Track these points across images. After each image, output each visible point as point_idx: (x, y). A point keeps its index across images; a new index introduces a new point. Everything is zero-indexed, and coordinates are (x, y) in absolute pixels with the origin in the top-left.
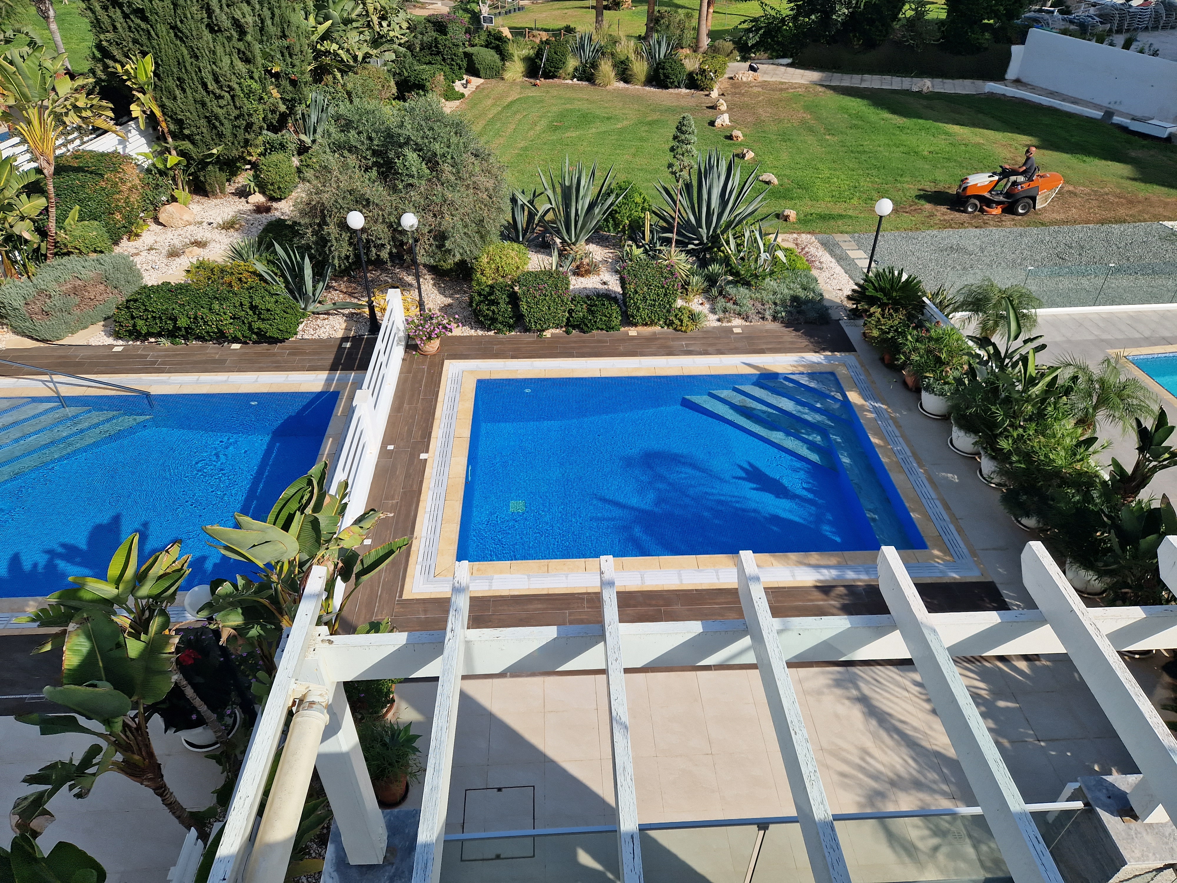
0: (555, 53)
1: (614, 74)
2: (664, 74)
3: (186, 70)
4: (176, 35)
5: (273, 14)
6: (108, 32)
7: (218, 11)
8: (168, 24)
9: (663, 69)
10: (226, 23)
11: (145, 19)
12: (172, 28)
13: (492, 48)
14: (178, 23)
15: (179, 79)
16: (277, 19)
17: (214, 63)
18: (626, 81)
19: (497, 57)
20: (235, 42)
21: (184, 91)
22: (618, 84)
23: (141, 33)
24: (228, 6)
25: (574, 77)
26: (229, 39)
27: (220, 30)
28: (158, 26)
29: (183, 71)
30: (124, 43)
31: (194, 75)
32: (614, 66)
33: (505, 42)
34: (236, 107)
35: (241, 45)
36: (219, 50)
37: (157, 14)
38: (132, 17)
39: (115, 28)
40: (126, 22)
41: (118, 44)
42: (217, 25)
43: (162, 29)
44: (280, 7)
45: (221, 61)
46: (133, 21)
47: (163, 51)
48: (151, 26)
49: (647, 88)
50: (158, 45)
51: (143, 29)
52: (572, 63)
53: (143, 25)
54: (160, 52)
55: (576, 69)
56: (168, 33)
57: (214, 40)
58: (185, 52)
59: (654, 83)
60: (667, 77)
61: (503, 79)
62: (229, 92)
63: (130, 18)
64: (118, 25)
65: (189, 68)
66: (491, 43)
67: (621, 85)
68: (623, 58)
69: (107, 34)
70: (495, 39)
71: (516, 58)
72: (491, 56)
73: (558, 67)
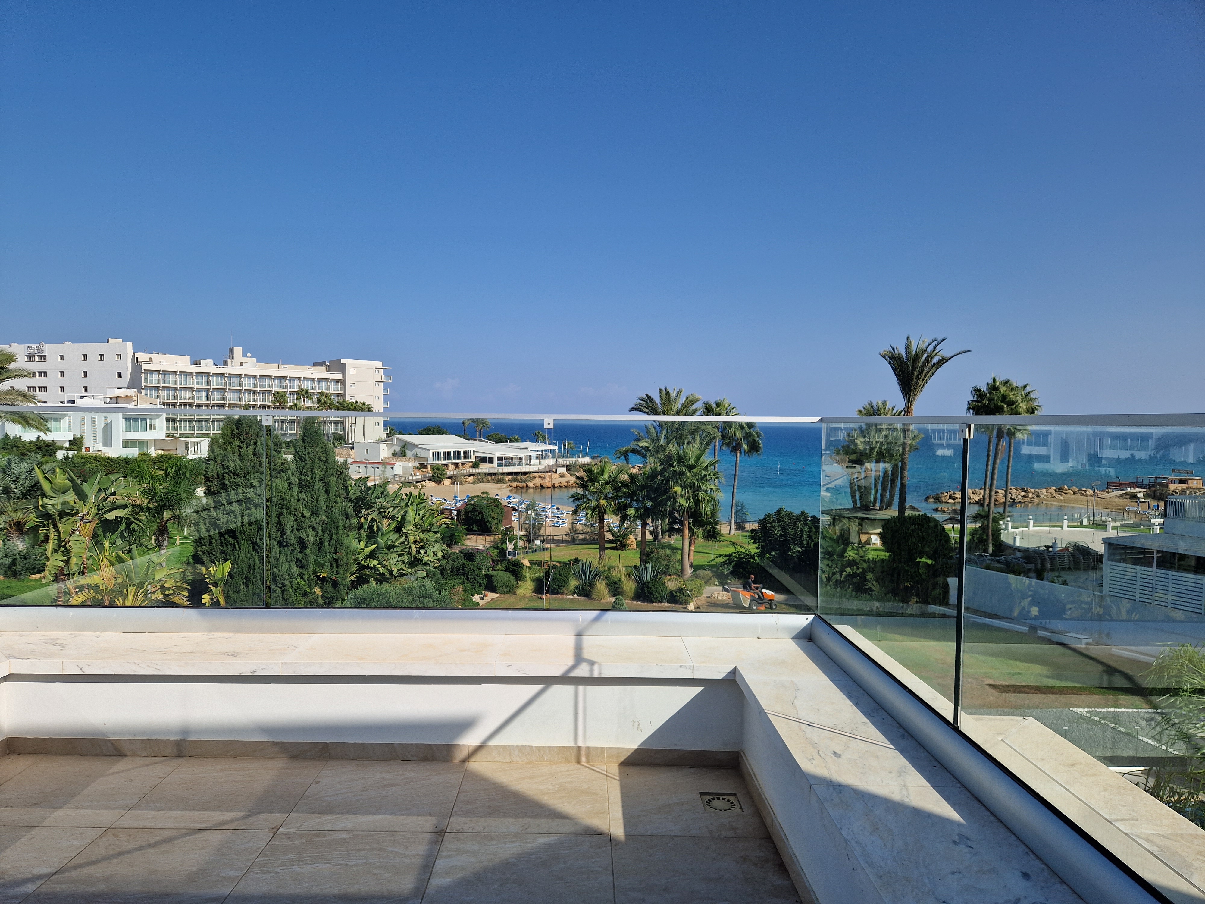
0: (560, 575)
1: (607, 591)
2: (649, 592)
3: (254, 572)
4: (254, 548)
5: (331, 538)
6: (205, 545)
7: (289, 532)
8: (250, 540)
9: (648, 587)
10: (292, 539)
11: (234, 537)
12: (252, 543)
13: (509, 572)
14: (258, 540)
15: (246, 578)
16: (333, 542)
17: (276, 567)
19: (512, 578)
20: (296, 552)
21: (247, 586)
22: (611, 599)
23: (229, 546)
24: (298, 530)
25: (575, 593)
26: (292, 551)
27: (287, 545)
28: (243, 542)
29: (251, 572)
30: (214, 553)
31: (258, 575)
32: (608, 585)
33: (520, 567)
34: (283, 599)
35: (300, 556)
36: (283, 558)
37: (244, 534)
38: (226, 536)
39: (211, 543)
40: (220, 539)
41: (209, 553)
42: (286, 542)
43: (245, 544)
44: (337, 534)
45: (282, 566)
46: (225, 539)
47: (241, 558)
48: (238, 542)
49: (635, 602)
50: (238, 554)
51: (231, 544)
52: (574, 583)
53: (232, 541)
54: (238, 559)
55: (577, 588)
56: (249, 546)
57: (281, 552)
58: (257, 559)
59: (641, 599)
60: (651, 593)
61: (515, 594)
62: (281, 588)
63: (224, 537)
64: (214, 541)
65: (256, 571)
66: (509, 568)
68: (616, 580)
69: (204, 547)
70: (513, 565)
71: (528, 579)
72: (508, 577)
73: (561, 586)
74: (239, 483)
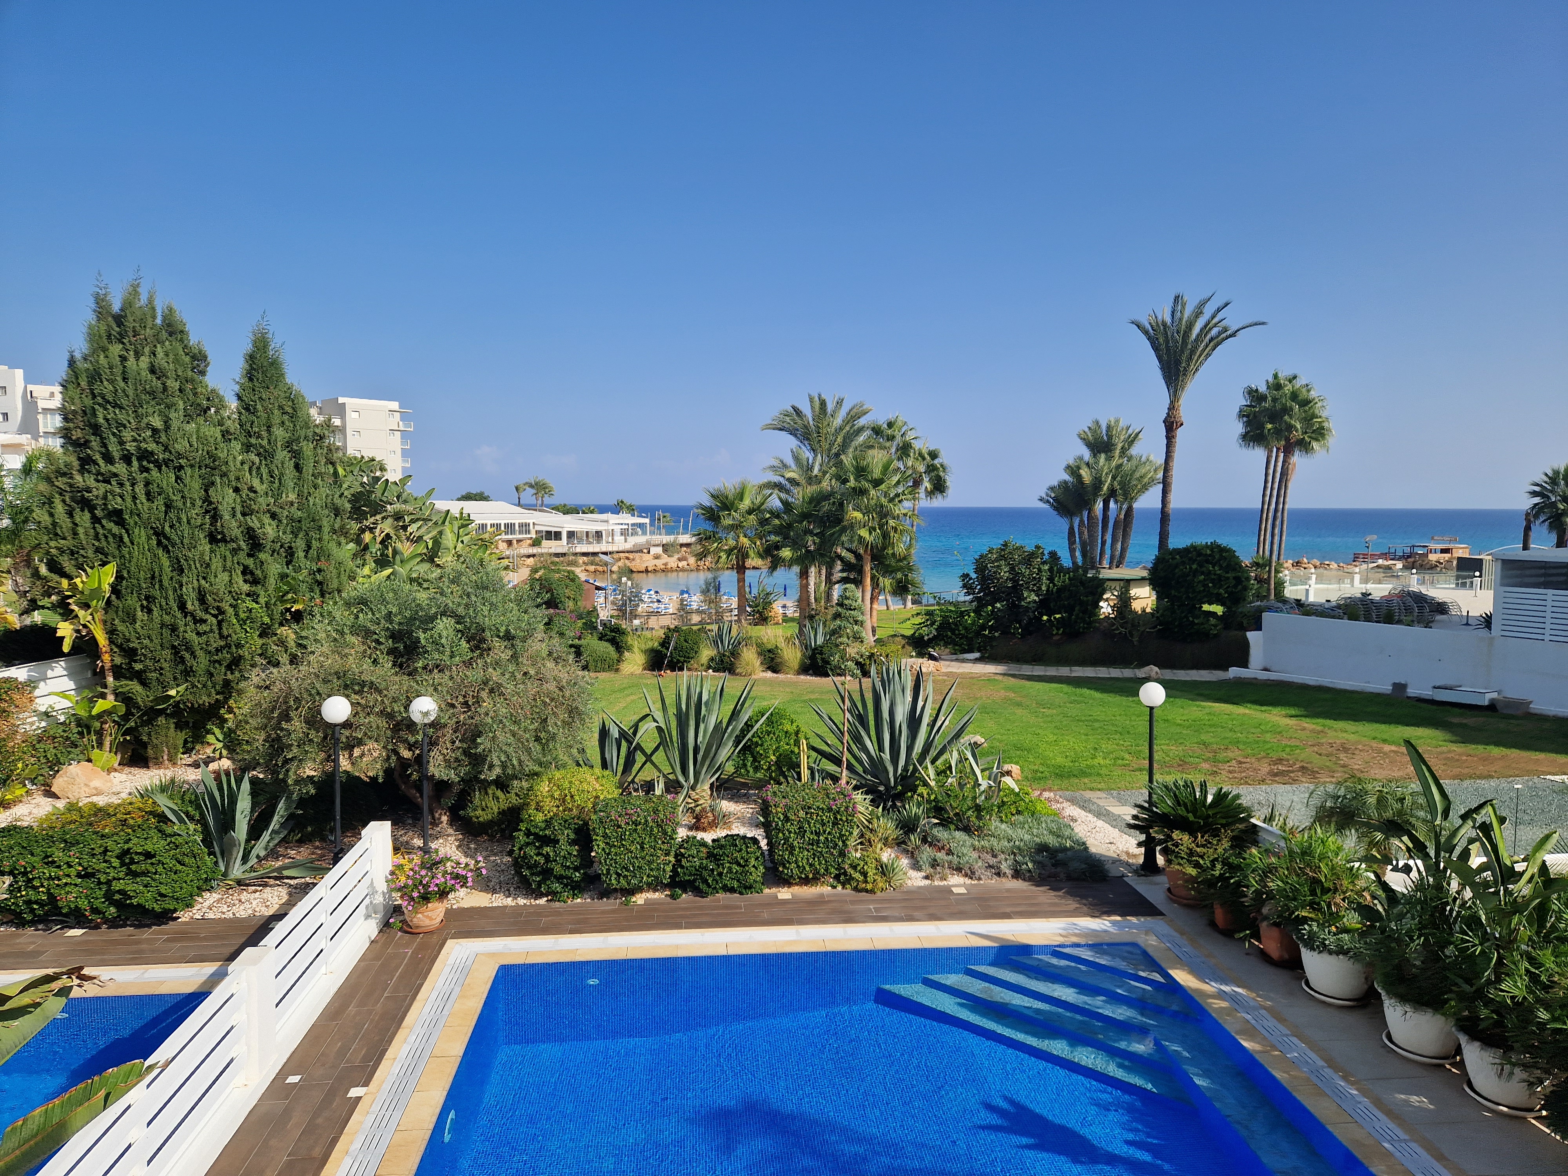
0: (685, 641)
1: (759, 663)
2: (823, 659)
3: (161, 586)
4: (159, 543)
5: (309, 547)
6: (64, 539)
7: (227, 517)
8: (152, 528)
9: (821, 653)
10: (232, 527)
11: (121, 523)
12: (156, 534)
13: (607, 641)
14: (167, 528)
15: (147, 598)
16: (313, 553)
17: (204, 578)
18: (775, 671)
19: (611, 649)
20: (242, 556)
21: (150, 612)
22: (764, 674)
23: (111, 539)
24: (244, 514)
25: (709, 667)
26: (235, 551)
27: (224, 540)
28: (137, 531)
29: (157, 586)
30: (82, 552)
31: (170, 593)
32: (760, 654)
33: (624, 633)
34: (222, 636)
35: (250, 562)
36: (217, 564)
37: (138, 515)
38: (104, 522)
39: (75, 534)
40: (94, 528)
41: (72, 553)
42: (222, 533)
43: (141, 535)
44: (320, 539)
45: (216, 576)
46: (103, 526)
47: (135, 560)
48: (127, 531)
49: (802, 677)
50: (130, 553)
51: (114, 536)
52: (706, 653)
53: (116, 529)
54: (130, 562)
55: (712, 659)
56: (149, 538)
57: (212, 551)
58: (166, 562)
59: (811, 672)
60: (826, 662)
61: (617, 671)
62: (215, 616)
63: (100, 523)
64: (81, 530)
65: (166, 583)
66: (606, 635)
67: (769, 674)
68: (769, 647)
69: (62, 542)
70: (612, 631)
71: (636, 650)
72: (606, 648)
73: (688, 658)
74: (125, 422)
